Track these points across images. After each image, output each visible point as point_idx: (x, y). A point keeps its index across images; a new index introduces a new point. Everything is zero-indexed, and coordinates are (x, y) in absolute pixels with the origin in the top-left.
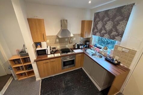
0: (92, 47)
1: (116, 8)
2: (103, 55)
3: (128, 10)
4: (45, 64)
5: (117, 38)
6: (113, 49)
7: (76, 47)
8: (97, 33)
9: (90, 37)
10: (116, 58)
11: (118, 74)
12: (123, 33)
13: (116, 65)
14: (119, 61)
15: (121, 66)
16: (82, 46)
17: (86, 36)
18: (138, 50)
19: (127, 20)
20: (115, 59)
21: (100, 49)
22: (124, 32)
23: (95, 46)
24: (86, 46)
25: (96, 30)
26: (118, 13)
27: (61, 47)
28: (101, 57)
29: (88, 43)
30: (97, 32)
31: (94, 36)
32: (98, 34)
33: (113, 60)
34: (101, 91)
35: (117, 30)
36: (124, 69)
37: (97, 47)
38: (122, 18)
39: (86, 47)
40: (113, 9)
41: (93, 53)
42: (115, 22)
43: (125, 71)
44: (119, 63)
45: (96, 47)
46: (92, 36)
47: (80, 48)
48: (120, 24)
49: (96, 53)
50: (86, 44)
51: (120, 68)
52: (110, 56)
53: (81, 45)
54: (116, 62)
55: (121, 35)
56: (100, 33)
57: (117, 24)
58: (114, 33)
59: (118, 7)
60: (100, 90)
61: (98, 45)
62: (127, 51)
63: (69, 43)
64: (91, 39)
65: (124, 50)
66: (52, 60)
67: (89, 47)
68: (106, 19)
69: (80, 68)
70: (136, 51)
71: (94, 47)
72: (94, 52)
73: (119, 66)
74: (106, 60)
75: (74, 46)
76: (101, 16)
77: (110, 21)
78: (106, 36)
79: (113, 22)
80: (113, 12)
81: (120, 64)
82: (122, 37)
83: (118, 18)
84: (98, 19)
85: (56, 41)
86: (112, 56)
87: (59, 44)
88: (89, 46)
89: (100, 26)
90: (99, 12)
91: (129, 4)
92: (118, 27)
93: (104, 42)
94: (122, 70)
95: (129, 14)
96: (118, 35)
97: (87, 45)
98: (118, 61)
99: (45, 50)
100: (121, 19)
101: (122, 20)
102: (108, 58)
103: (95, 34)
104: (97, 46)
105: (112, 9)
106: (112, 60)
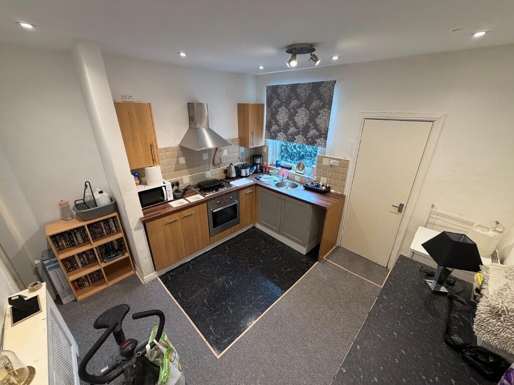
0: (269, 168)
1: (310, 83)
2: (298, 182)
3: (328, 91)
4: (168, 226)
5: (318, 141)
6: (315, 166)
7: (234, 175)
8: (279, 134)
9: (262, 144)
10: (323, 181)
11: (330, 204)
12: (327, 131)
13: (325, 192)
14: (328, 186)
15: (333, 194)
16: (248, 170)
17: (254, 143)
18: (350, 159)
19: (330, 108)
20: (321, 184)
21: (290, 171)
22: (328, 129)
23: (277, 165)
24: (255, 168)
25: (274, 127)
26: (315, 94)
27: (192, 179)
28: (295, 186)
29: (258, 161)
30: (279, 131)
31: (270, 142)
32: (281, 135)
33: (318, 186)
34: (307, 254)
35: (316, 127)
36: (337, 197)
37: (282, 167)
38: (322, 103)
39: (256, 172)
40: (305, 84)
41: (277, 182)
42: (311, 110)
43: (339, 199)
44: (328, 189)
45: (280, 168)
46: (265, 142)
47: (243, 174)
48: (320, 114)
49: (282, 180)
50: (255, 164)
51: (332, 197)
52: (312, 181)
53: (244, 167)
54: (324, 188)
55: (324, 135)
56: (285, 132)
57: (315, 114)
58: (312, 132)
59: (313, 83)
60: (304, 254)
61: (283, 163)
62: (337, 163)
63: (211, 165)
64: (265, 150)
65: (332, 162)
66: (186, 213)
67: (263, 170)
68: (294, 103)
69: (250, 227)
70: (348, 161)
71: (275, 167)
72: (278, 180)
73: (329, 194)
74: (307, 188)
75: (226, 171)
76: (283, 95)
77: (303, 108)
78: (299, 138)
79: (308, 110)
80: (305, 90)
81: (329, 191)
82: (326, 138)
83: (316, 103)
84: (276, 102)
85: (178, 162)
86: (315, 179)
87: (186, 170)
88: (261, 168)
89: (282, 117)
90: (277, 87)
91: (329, 79)
92: (318, 121)
93: (291, 157)
94: (334, 199)
95: (331, 98)
96: (320, 136)
97: (258, 166)
98: (326, 186)
99: (161, 188)
100: (320, 105)
101: (322, 108)
102: (309, 184)
103: (273, 136)
104: (282, 165)
105: (303, 84)
106: (316, 186)
